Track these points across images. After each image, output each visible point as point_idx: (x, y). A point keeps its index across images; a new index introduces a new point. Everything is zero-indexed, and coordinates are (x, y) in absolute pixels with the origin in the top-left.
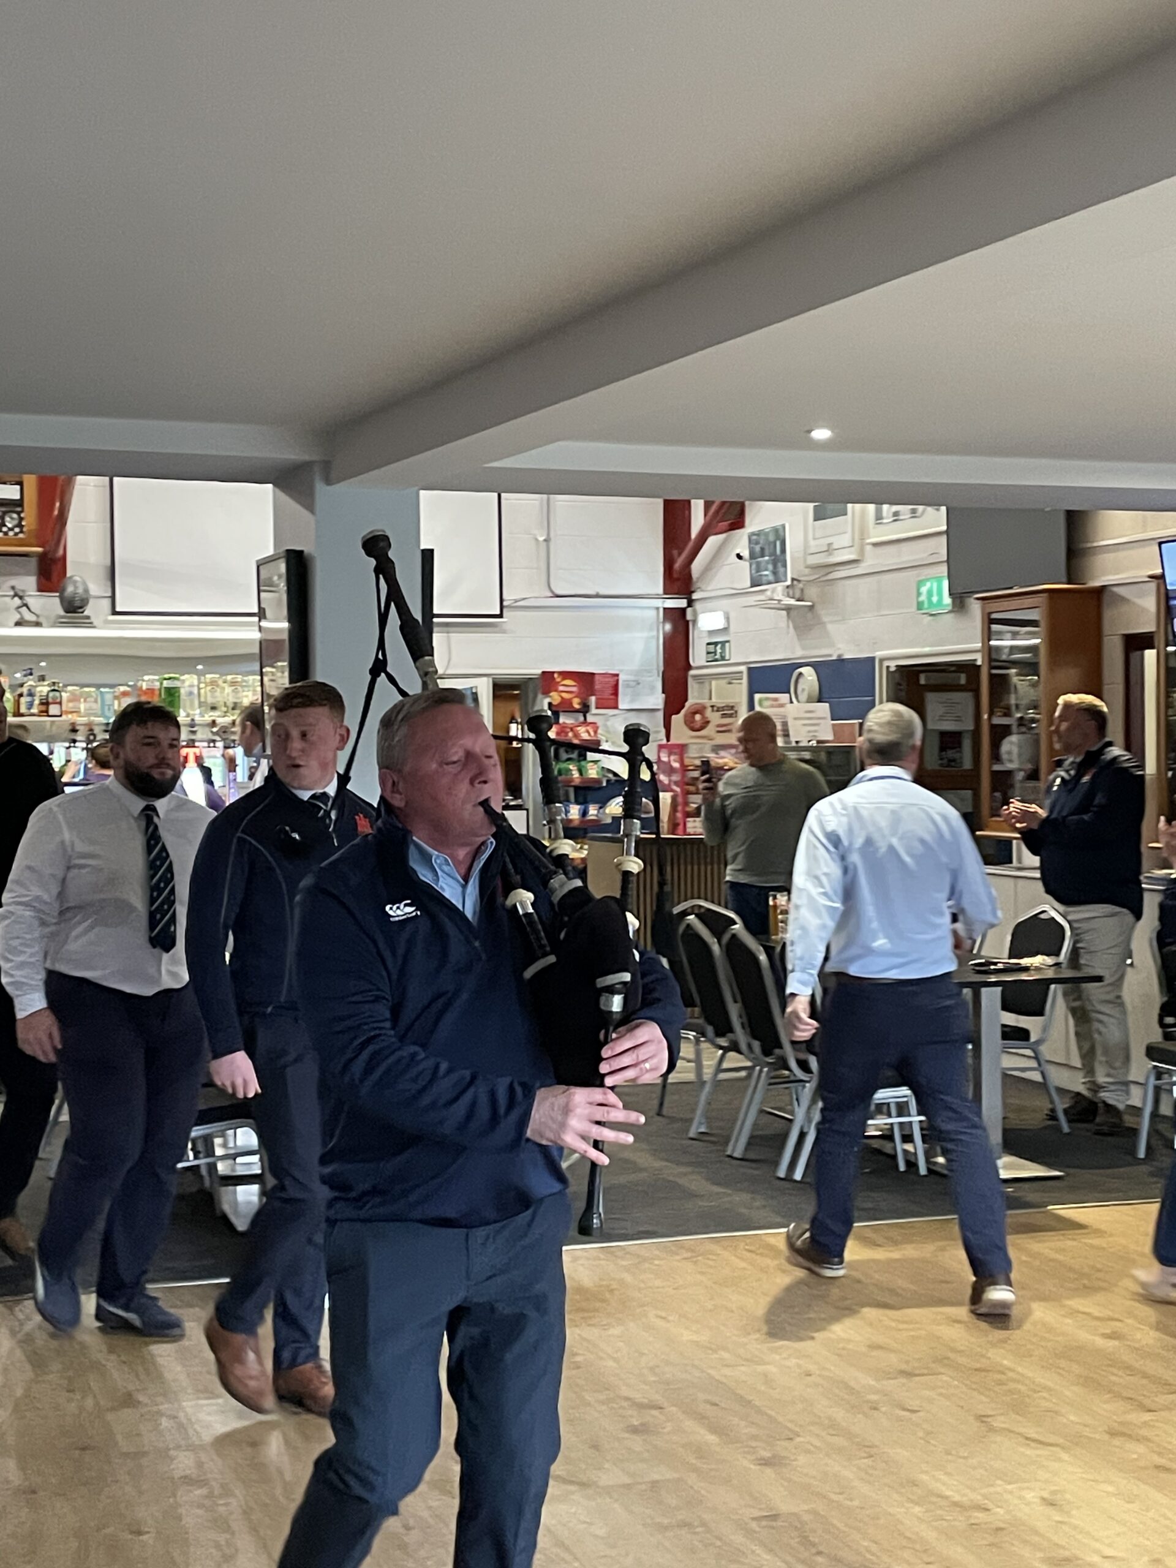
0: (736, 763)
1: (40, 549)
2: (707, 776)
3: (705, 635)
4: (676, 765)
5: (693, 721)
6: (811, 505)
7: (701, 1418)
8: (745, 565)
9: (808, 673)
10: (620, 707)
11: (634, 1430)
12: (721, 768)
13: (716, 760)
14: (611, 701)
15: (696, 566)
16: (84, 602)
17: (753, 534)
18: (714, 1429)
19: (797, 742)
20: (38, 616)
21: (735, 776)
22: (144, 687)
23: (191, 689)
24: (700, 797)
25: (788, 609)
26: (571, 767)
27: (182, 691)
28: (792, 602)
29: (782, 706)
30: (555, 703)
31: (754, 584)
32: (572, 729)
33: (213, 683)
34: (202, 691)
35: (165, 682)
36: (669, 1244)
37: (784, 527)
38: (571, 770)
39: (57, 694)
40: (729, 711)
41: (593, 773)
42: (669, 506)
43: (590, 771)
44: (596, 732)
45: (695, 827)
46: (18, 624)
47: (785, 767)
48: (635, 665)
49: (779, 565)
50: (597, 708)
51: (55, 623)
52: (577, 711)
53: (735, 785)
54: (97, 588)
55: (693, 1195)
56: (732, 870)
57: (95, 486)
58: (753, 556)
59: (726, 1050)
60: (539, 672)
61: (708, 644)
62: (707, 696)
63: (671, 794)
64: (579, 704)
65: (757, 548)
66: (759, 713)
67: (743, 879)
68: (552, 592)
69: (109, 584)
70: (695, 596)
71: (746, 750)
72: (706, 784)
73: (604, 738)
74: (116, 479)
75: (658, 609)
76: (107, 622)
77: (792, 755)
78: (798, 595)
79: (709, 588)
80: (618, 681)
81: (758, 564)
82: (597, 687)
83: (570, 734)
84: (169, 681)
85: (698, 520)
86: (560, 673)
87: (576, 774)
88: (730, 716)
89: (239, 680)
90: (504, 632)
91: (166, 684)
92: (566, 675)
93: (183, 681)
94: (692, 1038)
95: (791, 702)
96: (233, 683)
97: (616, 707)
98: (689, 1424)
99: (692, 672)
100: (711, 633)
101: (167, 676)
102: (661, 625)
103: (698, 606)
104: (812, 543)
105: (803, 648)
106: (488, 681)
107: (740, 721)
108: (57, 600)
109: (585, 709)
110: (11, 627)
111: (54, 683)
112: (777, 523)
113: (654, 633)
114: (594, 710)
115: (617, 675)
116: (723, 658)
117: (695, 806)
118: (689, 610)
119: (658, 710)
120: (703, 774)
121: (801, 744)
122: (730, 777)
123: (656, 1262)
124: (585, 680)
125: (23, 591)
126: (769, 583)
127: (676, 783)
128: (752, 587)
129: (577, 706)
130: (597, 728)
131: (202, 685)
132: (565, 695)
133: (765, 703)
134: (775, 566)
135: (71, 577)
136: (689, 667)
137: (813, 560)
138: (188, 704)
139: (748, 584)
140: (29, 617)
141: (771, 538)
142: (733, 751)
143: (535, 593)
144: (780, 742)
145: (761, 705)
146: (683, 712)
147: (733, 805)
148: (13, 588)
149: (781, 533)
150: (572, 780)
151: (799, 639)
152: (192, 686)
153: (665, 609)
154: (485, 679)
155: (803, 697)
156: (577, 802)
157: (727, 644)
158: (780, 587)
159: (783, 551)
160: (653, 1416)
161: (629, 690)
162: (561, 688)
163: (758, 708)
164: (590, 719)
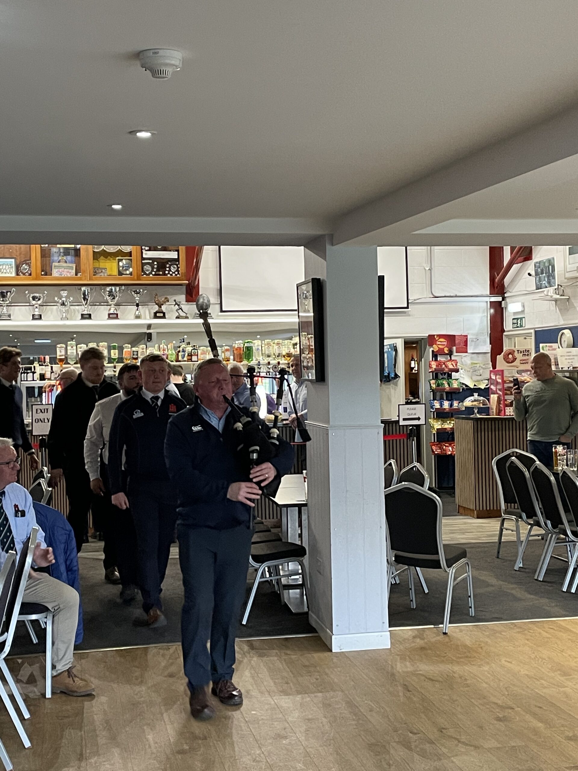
0: (531, 379)
1: (187, 282)
2: (517, 386)
3: (512, 314)
4: (500, 381)
5: (508, 358)
6: (568, 247)
7: (534, 715)
8: (533, 279)
9: (567, 332)
10: (468, 352)
11: (499, 719)
12: (523, 382)
13: (521, 378)
14: (464, 349)
15: (507, 280)
16: (208, 306)
17: (537, 263)
18: (540, 720)
19: (562, 368)
20: (186, 314)
21: (529, 386)
22: (236, 347)
23: (259, 347)
24: (513, 396)
25: (556, 300)
26: (444, 382)
27: (254, 348)
28: (558, 297)
29: (555, 349)
30: (435, 350)
31: (537, 289)
32: (444, 364)
33: (269, 344)
34: (263, 348)
35: (246, 344)
36: (510, 624)
37: (553, 259)
38: (444, 384)
39: (196, 351)
40: (526, 353)
41: (455, 385)
42: (492, 249)
43: (454, 384)
44: (456, 365)
45: (510, 412)
46: (178, 318)
47: (556, 380)
48: (475, 330)
49: (551, 278)
50: (456, 352)
51: (194, 317)
52: (447, 354)
53: (530, 390)
54: (213, 300)
55: (519, 600)
56: (531, 434)
57: (212, 251)
58: (537, 274)
59: (532, 525)
60: (427, 335)
61: (513, 319)
62: (513, 345)
63: (498, 395)
64: (447, 351)
65: (539, 270)
66: (543, 354)
67: (537, 438)
68: (434, 296)
69: (219, 297)
70: (506, 295)
71: (535, 373)
72: (516, 391)
73: (460, 368)
74: (222, 247)
75: (487, 302)
76: (218, 316)
77: (560, 375)
78: (561, 293)
79: (514, 291)
80: (467, 339)
81: (540, 277)
82: (457, 342)
83: (444, 366)
84: (248, 344)
85: (507, 257)
86: (438, 335)
87: (446, 386)
88: (528, 355)
89: (281, 342)
90: (409, 316)
91: (246, 345)
92: (440, 336)
93: (254, 343)
94: (514, 519)
95: (559, 348)
96: (278, 344)
97: (467, 352)
98: (528, 717)
99: (505, 334)
100: (515, 313)
101: (247, 341)
102: (489, 310)
103: (508, 300)
104: (568, 266)
105: (564, 320)
106: (402, 340)
107: (532, 358)
108: (195, 306)
109: (450, 353)
110: (174, 320)
111: (194, 346)
112: (550, 257)
113: (486, 314)
114: (455, 354)
115: (467, 336)
116: (521, 326)
117: (510, 401)
118: (503, 302)
119: (488, 353)
120: (515, 385)
121: (564, 369)
122: (528, 386)
123: (503, 633)
124: (451, 339)
125: (180, 302)
126: (546, 287)
127: (500, 390)
128: (536, 289)
129: (447, 352)
130: (457, 362)
131: (263, 345)
132: (440, 346)
133: (545, 348)
134: (549, 279)
135: (201, 295)
136: (503, 331)
137: (568, 275)
138: (257, 355)
139: (535, 289)
140: (182, 314)
141: (547, 264)
142: (529, 373)
143: (425, 296)
144: (553, 368)
145: (543, 349)
146: (503, 354)
147: (529, 401)
148: (175, 301)
149: (552, 261)
150: (445, 389)
151: (562, 316)
152: (258, 346)
153: (490, 302)
154: (400, 340)
155: (565, 345)
156: (447, 400)
157: (524, 319)
158: (551, 289)
159: (553, 270)
160: (509, 713)
161: (473, 343)
162: (438, 343)
163: (541, 351)
164: (453, 358)
